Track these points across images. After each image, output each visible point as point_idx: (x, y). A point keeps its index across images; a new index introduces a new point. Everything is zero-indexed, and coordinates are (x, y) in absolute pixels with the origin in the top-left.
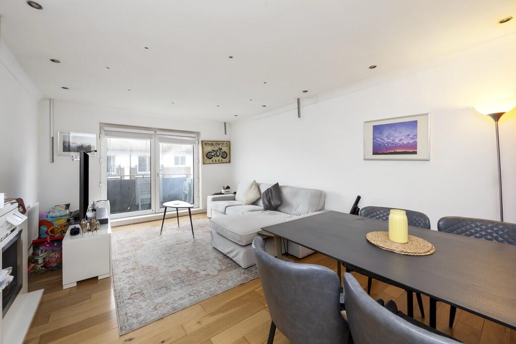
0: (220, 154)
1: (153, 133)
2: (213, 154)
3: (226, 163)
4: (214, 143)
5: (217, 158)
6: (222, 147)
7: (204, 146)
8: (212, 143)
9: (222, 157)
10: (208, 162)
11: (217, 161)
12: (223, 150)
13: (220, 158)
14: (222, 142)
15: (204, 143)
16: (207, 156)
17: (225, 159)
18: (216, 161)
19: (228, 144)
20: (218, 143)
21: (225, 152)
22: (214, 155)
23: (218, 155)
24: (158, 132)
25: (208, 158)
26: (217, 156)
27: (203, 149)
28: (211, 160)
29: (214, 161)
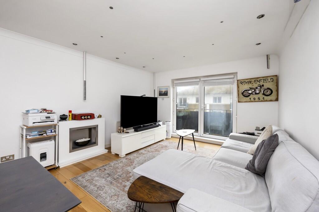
0: (260, 91)
1: (198, 80)
2: (250, 92)
3: (271, 101)
4: (253, 80)
5: (256, 97)
6: (264, 84)
7: (240, 85)
8: (249, 81)
9: (264, 94)
10: (245, 101)
11: (257, 99)
12: (265, 87)
13: (261, 96)
14: (265, 79)
15: (239, 82)
16: (242, 94)
17: (268, 97)
18: (255, 99)
19: (276, 79)
20: (257, 80)
21: (268, 89)
22: (252, 93)
23: (257, 92)
24: (202, 79)
25: (244, 96)
26: (256, 94)
27: (238, 87)
28: (249, 98)
29: (252, 99)
